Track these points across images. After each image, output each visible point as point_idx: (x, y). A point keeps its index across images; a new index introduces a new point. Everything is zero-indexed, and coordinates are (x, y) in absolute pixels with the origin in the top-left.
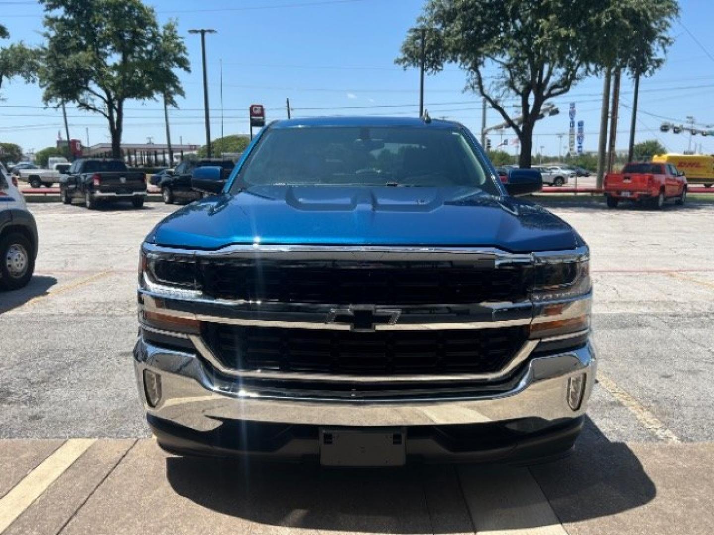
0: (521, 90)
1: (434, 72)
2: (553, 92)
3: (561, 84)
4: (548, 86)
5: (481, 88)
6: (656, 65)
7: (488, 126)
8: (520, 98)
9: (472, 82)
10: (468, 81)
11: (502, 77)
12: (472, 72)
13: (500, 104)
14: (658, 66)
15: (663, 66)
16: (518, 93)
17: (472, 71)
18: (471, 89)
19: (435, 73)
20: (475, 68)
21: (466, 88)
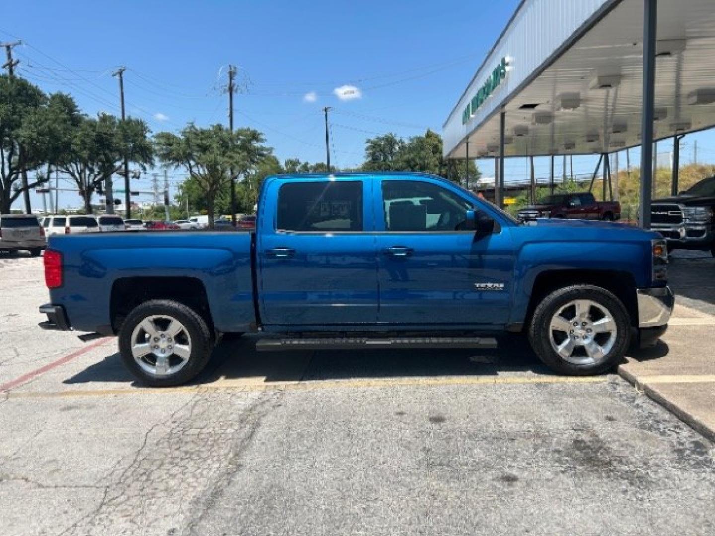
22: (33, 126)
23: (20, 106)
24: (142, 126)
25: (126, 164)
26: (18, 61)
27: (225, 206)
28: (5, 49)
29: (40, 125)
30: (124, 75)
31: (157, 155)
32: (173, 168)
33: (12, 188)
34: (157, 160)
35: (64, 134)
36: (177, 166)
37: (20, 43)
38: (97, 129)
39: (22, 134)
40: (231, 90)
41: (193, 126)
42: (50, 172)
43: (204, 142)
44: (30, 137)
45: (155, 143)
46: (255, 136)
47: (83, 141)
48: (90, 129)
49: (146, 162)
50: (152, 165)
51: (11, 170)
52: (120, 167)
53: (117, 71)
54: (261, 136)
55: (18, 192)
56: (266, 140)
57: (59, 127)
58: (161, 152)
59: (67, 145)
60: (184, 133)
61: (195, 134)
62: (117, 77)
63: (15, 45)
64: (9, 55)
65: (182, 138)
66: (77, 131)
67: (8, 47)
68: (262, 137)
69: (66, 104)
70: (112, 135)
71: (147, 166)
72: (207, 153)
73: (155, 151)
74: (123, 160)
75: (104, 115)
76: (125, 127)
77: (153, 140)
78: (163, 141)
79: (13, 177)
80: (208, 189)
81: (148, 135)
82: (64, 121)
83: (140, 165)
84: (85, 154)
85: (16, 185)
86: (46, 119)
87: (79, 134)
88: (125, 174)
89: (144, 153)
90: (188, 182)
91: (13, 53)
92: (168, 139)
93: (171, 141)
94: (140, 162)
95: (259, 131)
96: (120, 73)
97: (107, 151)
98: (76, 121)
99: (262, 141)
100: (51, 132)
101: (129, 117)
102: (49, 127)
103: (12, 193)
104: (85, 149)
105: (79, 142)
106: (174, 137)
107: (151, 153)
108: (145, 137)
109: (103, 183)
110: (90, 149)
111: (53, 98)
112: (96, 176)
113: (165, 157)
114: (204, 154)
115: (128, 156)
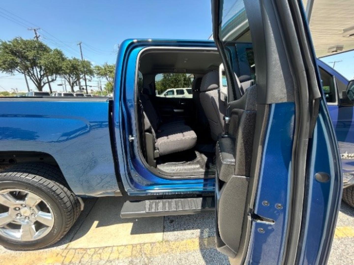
22: (46, 59)
23: (40, 52)
24: (89, 63)
25: (85, 76)
26: (39, 36)
28: (34, 31)
29: (49, 59)
30: (81, 44)
31: (95, 74)
32: (101, 78)
33: (42, 82)
34: (95, 75)
35: (59, 63)
36: (103, 78)
37: (39, 29)
38: (72, 63)
39: (42, 62)
41: (107, 64)
42: (56, 77)
43: (111, 70)
44: (45, 63)
45: (94, 69)
47: (67, 67)
48: (69, 62)
49: (91, 75)
50: (94, 76)
51: (41, 76)
52: (82, 77)
53: (79, 43)
55: (45, 84)
57: (57, 61)
58: (97, 73)
59: (61, 68)
60: (104, 66)
61: (108, 67)
62: (79, 46)
63: (37, 29)
64: (36, 34)
65: (103, 68)
66: (64, 63)
67: (35, 30)
69: (59, 53)
70: (79, 66)
71: (92, 77)
72: (112, 73)
73: (94, 72)
74: (84, 75)
75: (74, 58)
76: (83, 63)
77: (94, 68)
78: (97, 69)
79: (42, 78)
81: (92, 66)
82: (59, 58)
83: (90, 77)
84: (68, 71)
85: (43, 81)
86: (51, 57)
87: (65, 63)
88: (85, 80)
89: (91, 73)
90: (108, 84)
91: (37, 33)
92: (99, 68)
93: (100, 69)
94: (90, 76)
96: (80, 44)
97: (76, 71)
98: (64, 59)
100: (53, 62)
101: (84, 60)
102: (52, 60)
103: (42, 84)
104: (67, 69)
105: (65, 67)
106: (101, 68)
107: (93, 72)
109: (78, 82)
110: (70, 69)
111: (54, 50)
112: (74, 80)
113: (98, 74)
114: (111, 74)
115: (85, 73)
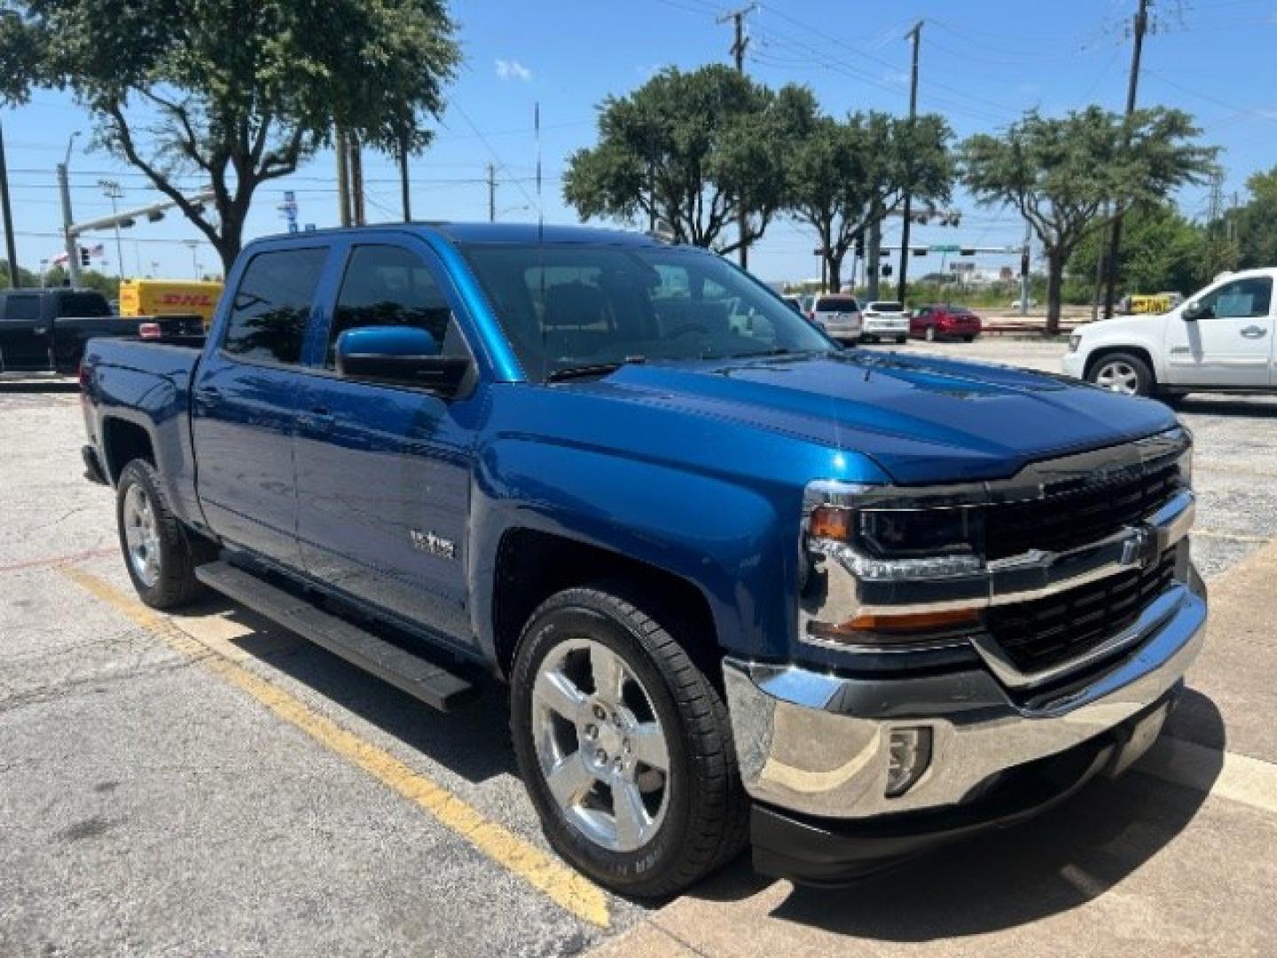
0: (208, 160)
1: (10, 103)
2: (270, 169)
3: (282, 156)
4: (263, 156)
5: (128, 146)
6: (422, 140)
7: (79, 221)
8: (208, 174)
9: (106, 133)
10: (97, 130)
11: (168, 130)
12: (101, 114)
13: (171, 182)
14: (426, 142)
15: (433, 142)
16: (202, 164)
17: (100, 110)
18: (105, 147)
19: (14, 107)
20: (110, 105)
21: (94, 145)
24: (938, 127)
26: (748, 39)
27: (1153, 275)
28: (734, 21)
31: (961, 182)
32: (999, 204)
35: (776, 156)
36: (1008, 200)
40: (1141, 27)
41: (1036, 118)
42: (766, 221)
45: (959, 159)
46: (1175, 124)
54: (1189, 121)
56: (1201, 130)
58: (973, 175)
59: (782, 176)
60: (1013, 132)
61: (1038, 132)
62: (911, 40)
63: (745, 12)
64: (739, 31)
65: (1008, 143)
67: (738, 18)
68: (1194, 124)
69: (797, 104)
73: (959, 173)
76: (906, 132)
77: (958, 153)
78: (976, 152)
80: (1055, 243)
81: (949, 143)
87: (805, 152)
91: (743, 26)
92: (984, 148)
93: (989, 151)
95: (1185, 111)
96: (916, 32)
99: (1192, 132)
101: (922, 114)
104: (810, 178)
105: (801, 168)
106: (995, 145)
107: (949, 178)
108: (941, 149)
111: (783, 94)
113: (976, 183)
